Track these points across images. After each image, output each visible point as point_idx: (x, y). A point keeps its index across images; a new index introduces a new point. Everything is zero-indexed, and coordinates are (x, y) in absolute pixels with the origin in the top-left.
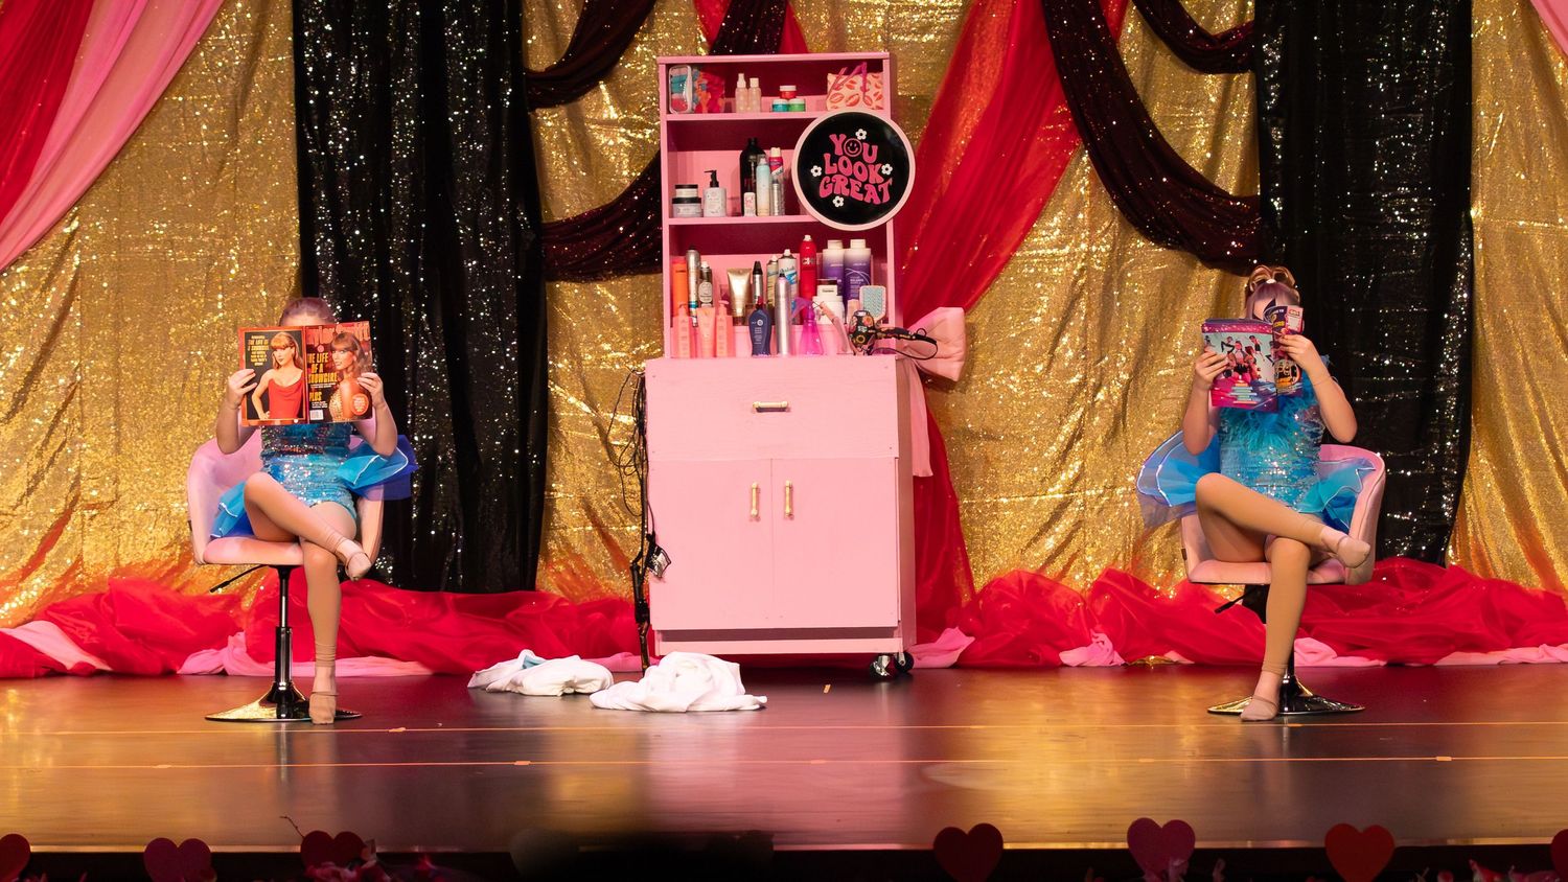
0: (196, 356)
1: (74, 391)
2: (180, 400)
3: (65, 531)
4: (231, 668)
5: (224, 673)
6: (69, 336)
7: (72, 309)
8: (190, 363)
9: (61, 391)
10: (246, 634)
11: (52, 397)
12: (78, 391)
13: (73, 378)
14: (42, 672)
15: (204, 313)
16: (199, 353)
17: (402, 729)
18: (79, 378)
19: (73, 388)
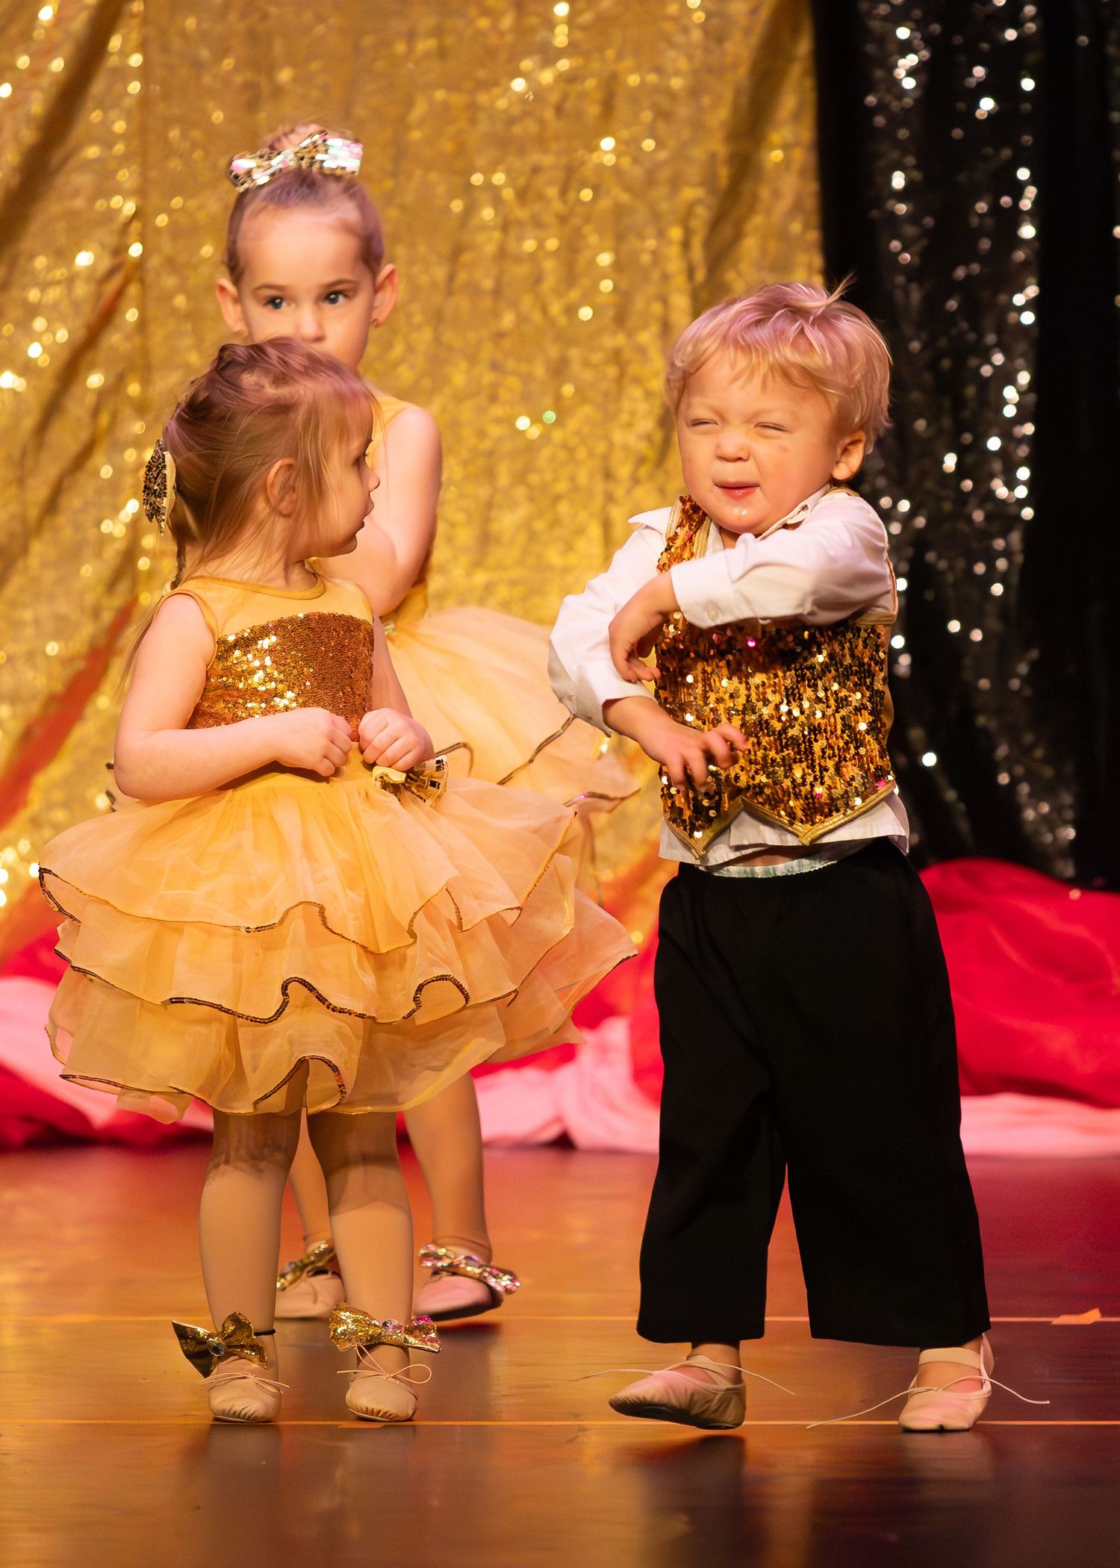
0: (488, 186)
1: (120, 293)
2: (437, 318)
3: (89, 711)
4: (586, 1130)
5: (564, 1143)
6: (106, 124)
7: (115, 43)
8: (470, 210)
9: (82, 290)
10: (633, 1028)
11: (55, 306)
12: (133, 290)
13: (120, 250)
14: (18, 1132)
15: (515, 57)
16: (499, 178)
17: (1093, 1316)
18: (136, 250)
19: (116, 282)
